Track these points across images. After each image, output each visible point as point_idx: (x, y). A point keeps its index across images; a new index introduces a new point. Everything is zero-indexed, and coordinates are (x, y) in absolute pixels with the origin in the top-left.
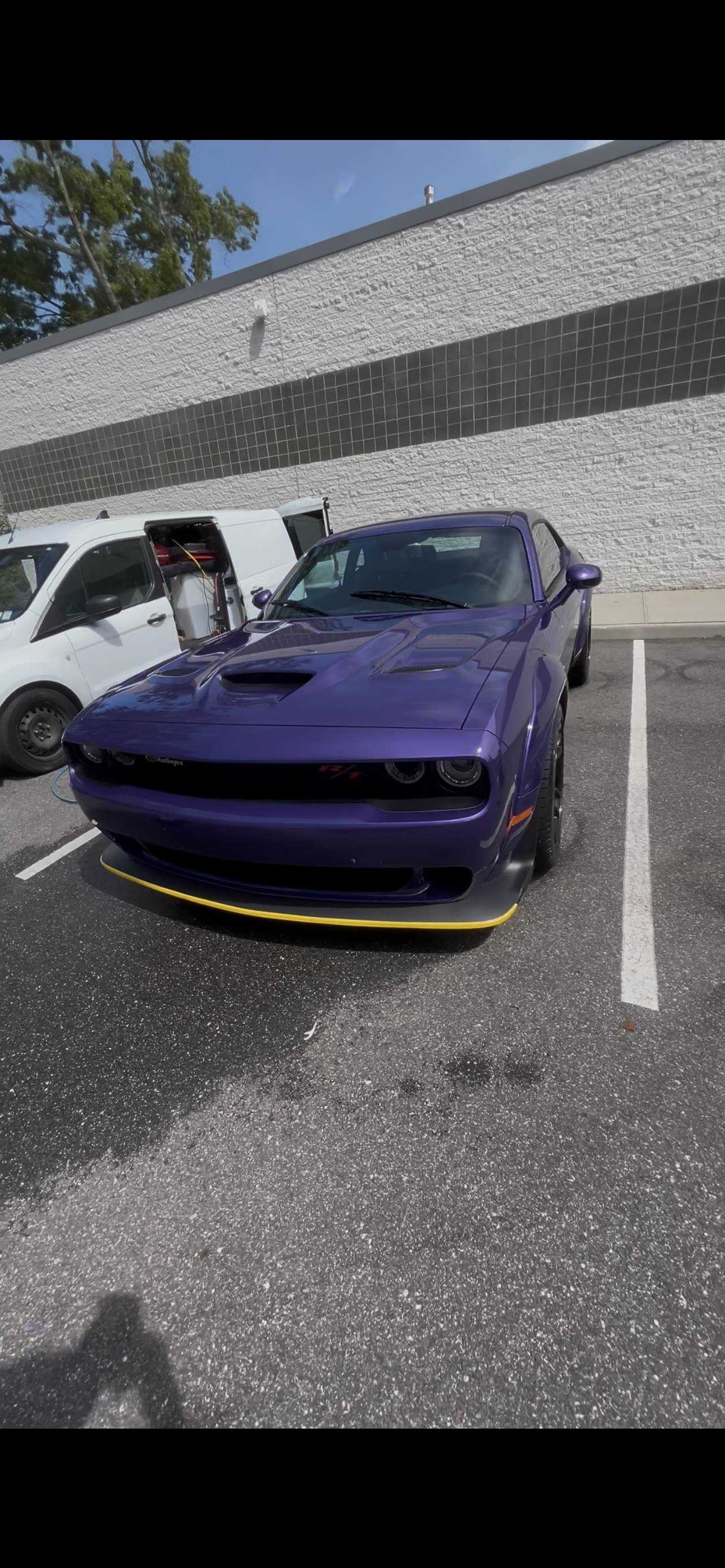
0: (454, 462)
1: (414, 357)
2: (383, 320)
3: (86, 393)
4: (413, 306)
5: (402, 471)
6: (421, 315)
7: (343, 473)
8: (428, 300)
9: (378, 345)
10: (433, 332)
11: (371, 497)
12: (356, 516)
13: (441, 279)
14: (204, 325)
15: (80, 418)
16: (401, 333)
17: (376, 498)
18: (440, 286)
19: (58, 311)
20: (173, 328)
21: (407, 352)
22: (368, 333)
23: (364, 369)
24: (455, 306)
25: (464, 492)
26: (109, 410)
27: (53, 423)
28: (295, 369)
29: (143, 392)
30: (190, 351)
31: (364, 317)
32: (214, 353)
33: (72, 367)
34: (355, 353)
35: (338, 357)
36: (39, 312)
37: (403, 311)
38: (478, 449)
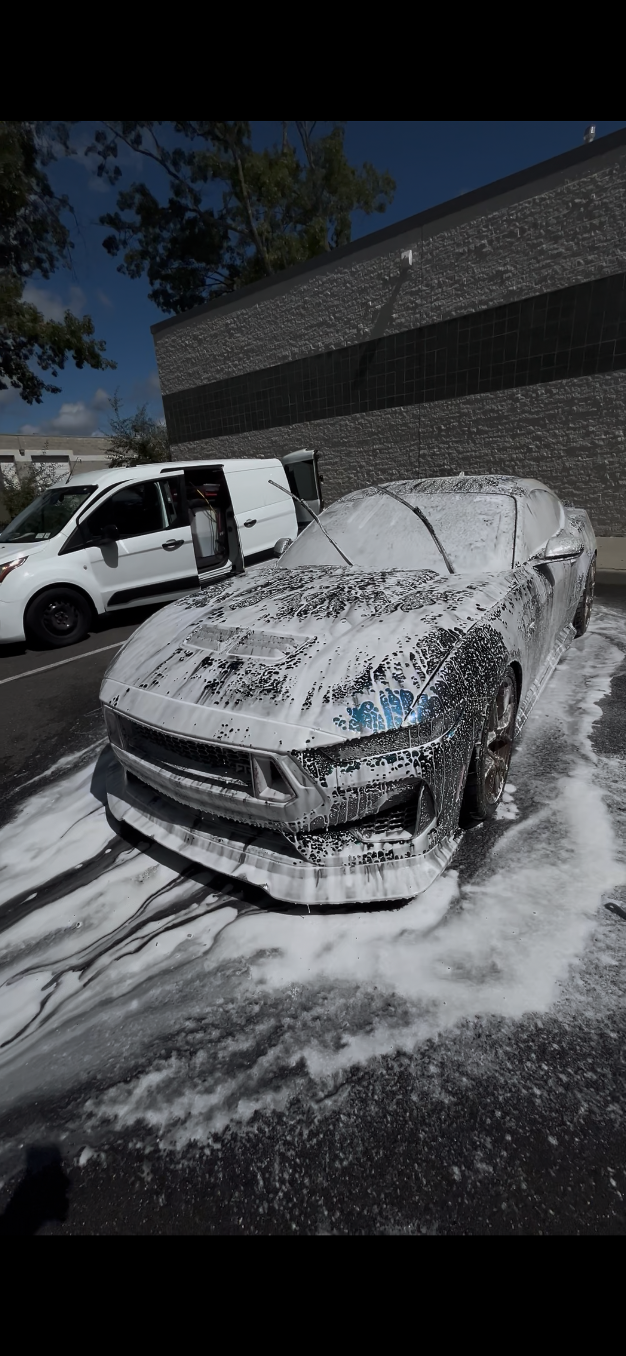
0: (585, 400)
1: (556, 295)
2: (528, 260)
3: (243, 344)
4: (562, 244)
5: (526, 408)
6: (569, 253)
7: (466, 410)
8: (580, 237)
9: (519, 286)
10: (581, 268)
11: (491, 434)
12: (472, 451)
13: (597, 215)
14: (351, 278)
15: (235, 366)
16: (545, 272)
17: (496, 435)
18: (596, 222)
19: (222, 279)
20: (323, 283)
21: (549, 290)
22: (510, 274)
23: (500, 309)
24: (610, 240)
25: (591, 429)
26: (260, 357)
27: (213, 369)
28: (431, 314)
29: (291, 341)
30: (336, 303)
31: (508, 260)
32: (358, 303)
33: (235, 322)
34: (494, 294)
35: (476, 300)
36: (208, 281)
37: (551, 250)
38: (613, 386)
